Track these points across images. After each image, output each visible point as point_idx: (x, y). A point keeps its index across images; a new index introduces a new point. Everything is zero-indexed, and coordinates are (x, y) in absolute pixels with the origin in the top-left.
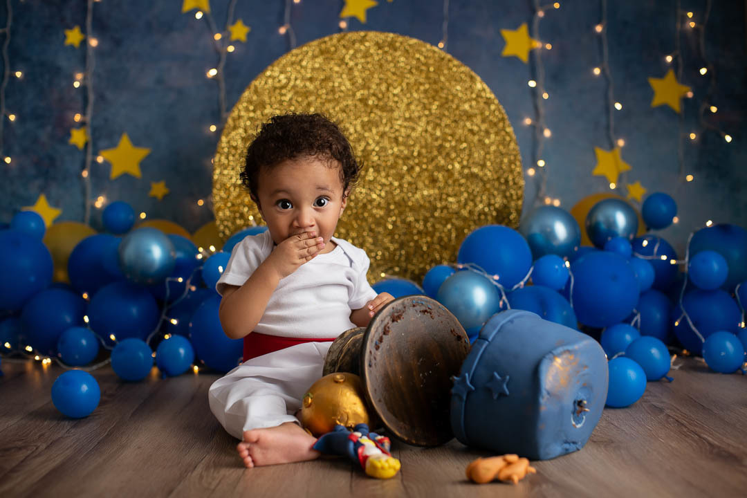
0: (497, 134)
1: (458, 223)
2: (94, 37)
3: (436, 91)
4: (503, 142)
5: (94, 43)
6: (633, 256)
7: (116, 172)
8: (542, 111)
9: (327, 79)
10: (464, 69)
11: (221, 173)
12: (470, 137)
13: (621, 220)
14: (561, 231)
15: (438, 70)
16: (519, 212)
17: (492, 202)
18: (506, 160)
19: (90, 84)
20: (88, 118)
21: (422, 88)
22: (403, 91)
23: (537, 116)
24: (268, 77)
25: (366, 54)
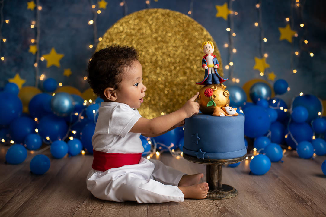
2: (40, 5)
3: (187, 35)
5: (40, 8)
6: (269, 107)
7: (49, 64)
8: (233, 41)
9: (140, 29)
10: (199, 25)
12: (201, 55)
13: (264, 91)
14: (238, 96)
15: (188, 26)
19: (38, 26)
20: (38, 41)
21: (181, 33)
22: (173, 35)
23: (230, 43)
24: (115, 28)
25: (157, 19)
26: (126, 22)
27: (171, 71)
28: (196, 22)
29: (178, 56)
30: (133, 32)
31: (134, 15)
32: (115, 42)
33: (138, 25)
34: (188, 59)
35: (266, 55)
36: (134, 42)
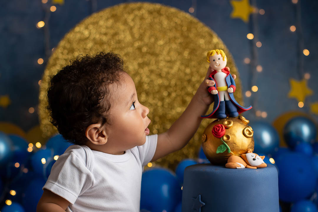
3: (187, 43)
8: (257, 53)
9: (115, 34)
14: (267, 137)
22: (166, 43)
23: (252, 57)
24: (77, 32)
25: (142, 18)
27: (162, 99)
28: (200, 24)
29: (174, 76)
30: (105, 38)
31: (106, 13)
32: (76, 54)
33: (112, 27)
34: (189, 81)
35: (307, 76)
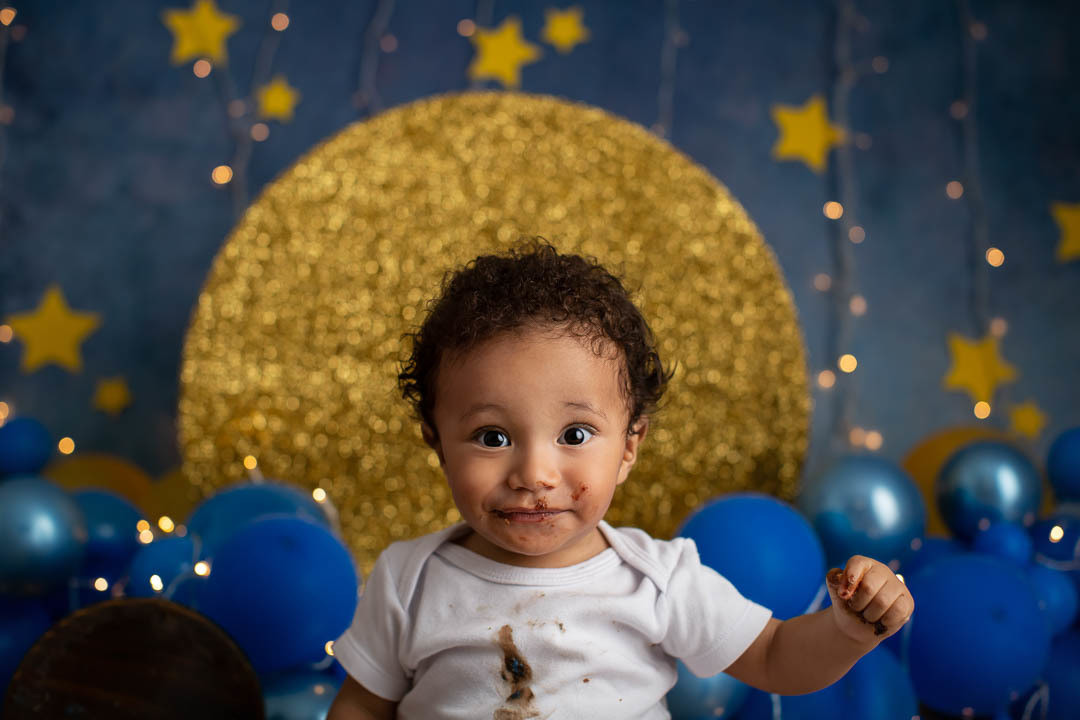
0: (759, 304)
1: (678, 484)
3: (638, 216)
4: (771, 323)
6: (1033, 562)
8: (851, 261)
9: (418, 186)
10: (696, 173)
11: (198, 372)
12: (703, 308)
13: (1008, 484)
14: (886, 506)
15: (643, 174)
16: (800, 463)
17: (746, 438)
18: (775, 358)
21: (609, 209)
22: (571, 215)
25: (498, 139)
26: (350, 154)
28: (677, 159)
30: (384, 201)
31: (391, 121)
33: (407, 165)
36: (385, 246)
